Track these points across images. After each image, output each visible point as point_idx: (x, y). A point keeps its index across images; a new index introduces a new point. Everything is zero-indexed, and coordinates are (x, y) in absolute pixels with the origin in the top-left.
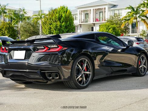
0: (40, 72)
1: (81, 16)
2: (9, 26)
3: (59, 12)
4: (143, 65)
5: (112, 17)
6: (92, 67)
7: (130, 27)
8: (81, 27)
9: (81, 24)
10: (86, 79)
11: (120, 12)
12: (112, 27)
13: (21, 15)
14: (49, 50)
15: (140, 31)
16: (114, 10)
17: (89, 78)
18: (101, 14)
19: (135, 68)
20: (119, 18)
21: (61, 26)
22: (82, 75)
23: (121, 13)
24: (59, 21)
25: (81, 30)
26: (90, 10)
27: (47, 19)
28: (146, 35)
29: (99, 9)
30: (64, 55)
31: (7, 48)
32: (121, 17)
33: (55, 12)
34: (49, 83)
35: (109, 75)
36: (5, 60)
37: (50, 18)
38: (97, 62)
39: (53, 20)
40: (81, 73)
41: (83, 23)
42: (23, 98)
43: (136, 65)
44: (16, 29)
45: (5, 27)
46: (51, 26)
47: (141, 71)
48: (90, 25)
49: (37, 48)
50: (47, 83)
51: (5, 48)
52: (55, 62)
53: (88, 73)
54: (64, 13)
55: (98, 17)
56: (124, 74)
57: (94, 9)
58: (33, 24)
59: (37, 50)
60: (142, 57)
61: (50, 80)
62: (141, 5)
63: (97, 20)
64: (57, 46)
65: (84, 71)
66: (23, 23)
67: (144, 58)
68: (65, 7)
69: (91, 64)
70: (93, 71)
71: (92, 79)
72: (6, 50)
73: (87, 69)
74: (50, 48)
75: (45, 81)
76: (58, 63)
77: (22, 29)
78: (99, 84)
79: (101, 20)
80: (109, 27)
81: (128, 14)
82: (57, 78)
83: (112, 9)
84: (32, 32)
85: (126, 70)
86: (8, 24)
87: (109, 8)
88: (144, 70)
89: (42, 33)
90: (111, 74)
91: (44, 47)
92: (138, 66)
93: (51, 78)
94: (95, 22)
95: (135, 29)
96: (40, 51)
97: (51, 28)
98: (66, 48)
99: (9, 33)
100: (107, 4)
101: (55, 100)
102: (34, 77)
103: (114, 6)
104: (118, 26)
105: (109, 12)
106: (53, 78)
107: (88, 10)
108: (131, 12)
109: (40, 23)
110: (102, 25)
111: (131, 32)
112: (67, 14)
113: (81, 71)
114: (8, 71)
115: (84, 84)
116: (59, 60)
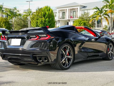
0: (33, 56)
1: (59, 14)
2: (6, 20)
3: (44, 10)
4: (110, 52)
5: (83, 15)
6: (73, 52)
7: (96, 23)
8: (59, 22)
9: (59, 20)
10: (68, 62)
11: (88, 11)
12: (83, 23)
13: (15, 13)
14: (40, 38)
15: (103, 26)
16: (84, 10)
17: (70, 61)
18: (75, 12)
19: (105, 53)
20: (88, 16)
21: (45, 21)
22: (65, 59)
23: (90, 12)
24: (44, 17)
25: (60, 24)
26: (66, 10)
27: (35, 15)
28: (108, 29)
29: (72, 9)
30: (51, 43)
31: (6, 37)
32: (90, 15)
33: (41, 10)
34: (39, 64)
35: (85, 59)
36: (4, 46)
37: (37, 15)
38: (77, 49)
39: (39, 16)
40: (64, 57)
41: (61, 19)
42: (19, 77)
43: (106, 51)
44: (11, 23)
45: (2, 21)
46: (38, 21)
47: (109, 56)
48: (66, 21)
49: (30, 37)
50: (38, 65)
51: (5, 37)
52: (44, 48)
53: (70, 57)
54: (48, 11)
55: (72, 15)
56: (97, 58)
57: (69, 9)
58: (23, 19)
59: (30, 39)
60: (110, 45)
61: (40, 63)
62: (105, 6)
63: (71, 17)
64: (46, 35)
65: (67, 56)
66: (16, 19)
67: (112, 46)
68: (48, 7)
69: (72, 50)
70: (74, 56)
71: (73, 62)
72: (6, 38)
73: (69, 54)
74: (40, 37)
75: (36, 63)
76: (47, 49)
77: (15, 23)
78: (78, 66)
79: (75, 17)
80: (81, 23)
81: (95, 13)
82: (46, 61)
83: (83, 9)
84: (23, 25)
85: (98, 55)
86: (5, 19)
87: (80, 8)
88: (112, 55)
89: (30, 26)
90: (87, 58)
91: (36, 36)
92: (107, 52)
93: (41, 61)
94: (70, 19)
95: (99, 24)
96: (32, 39)
97: (37, 22)
98: (53, 37)
99: (6, 26)
100: (79, 6)
101: (45, 79)
102: (28, 60)
103: (84, 7)
104: (87, 22)
105: (80, 12)
106: (43, 61)
107: (65, 10)
108: (97, 12)
109: (29, 19)
110: (76, 21)
111: (96, 26)
112: (50, 12)
113: (65, 56)
114: (7, 55)
115: (66, 66)
116: (47, 47)
